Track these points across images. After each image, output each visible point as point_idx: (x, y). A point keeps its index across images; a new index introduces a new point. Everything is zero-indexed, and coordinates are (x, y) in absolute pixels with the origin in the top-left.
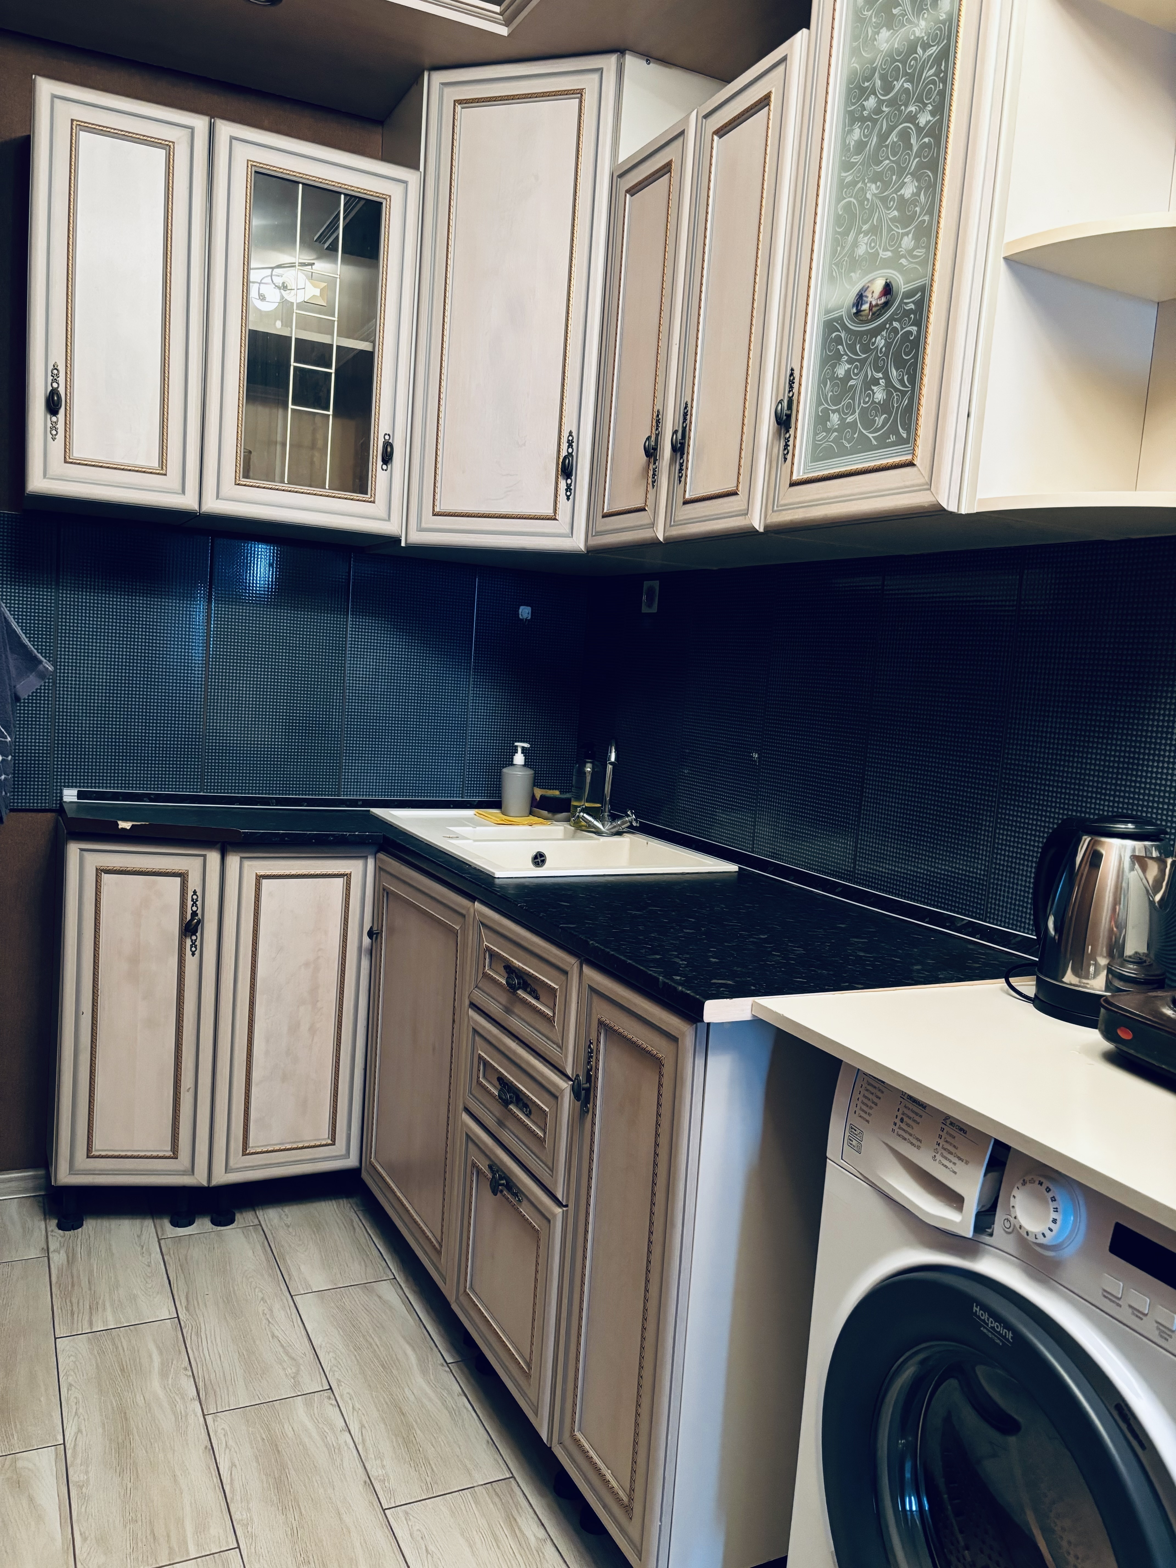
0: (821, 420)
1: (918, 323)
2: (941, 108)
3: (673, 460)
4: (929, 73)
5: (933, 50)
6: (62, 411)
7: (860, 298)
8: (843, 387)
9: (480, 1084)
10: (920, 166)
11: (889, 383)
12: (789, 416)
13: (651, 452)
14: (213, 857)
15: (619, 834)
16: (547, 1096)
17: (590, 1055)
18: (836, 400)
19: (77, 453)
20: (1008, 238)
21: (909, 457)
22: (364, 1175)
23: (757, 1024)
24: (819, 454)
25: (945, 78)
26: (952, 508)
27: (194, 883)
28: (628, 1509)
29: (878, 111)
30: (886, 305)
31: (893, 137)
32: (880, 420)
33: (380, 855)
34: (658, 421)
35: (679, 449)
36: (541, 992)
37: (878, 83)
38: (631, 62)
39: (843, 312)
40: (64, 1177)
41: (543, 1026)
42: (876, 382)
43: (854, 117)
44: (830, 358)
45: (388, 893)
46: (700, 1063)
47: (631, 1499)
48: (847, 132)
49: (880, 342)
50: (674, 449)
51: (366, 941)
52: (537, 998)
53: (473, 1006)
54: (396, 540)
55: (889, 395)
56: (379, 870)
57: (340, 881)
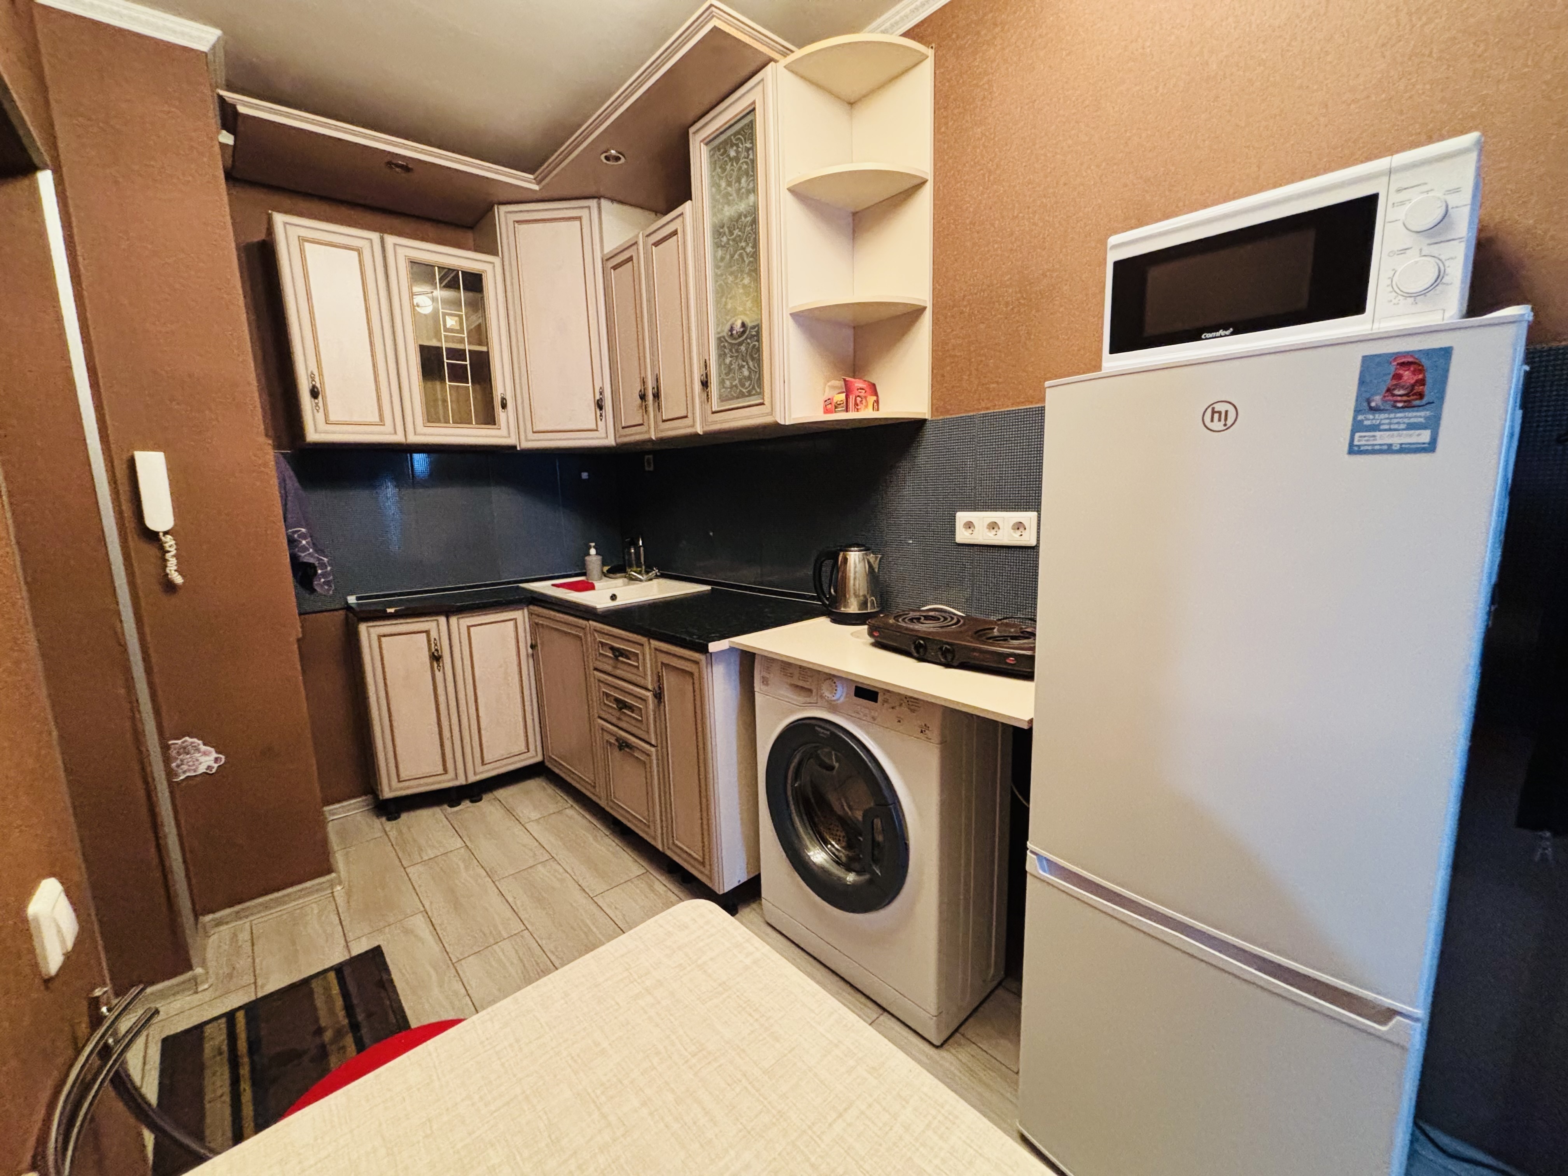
0: (722, 382)
1: (758, 341)
2: (756, 245)
3: (654, 401)
4: (748, 229)
5: (749, 219)
6: (320, 397)
7: (732, 329)
8: (730, 370)
9: (605, 704)
10: (750, 270)
11: (749, 367)
12: (707, 382)
13: (643, 397)
14: (442, 620)
15: (651, 580)
16: (640, 701)
17: (659, 678)
18: (727, 374)
19: (333, 418)
20: (790, 306)
21: (761, 401)
22: (547, 764)
23: (732, 649)
24: (722, 399)
25: (756, 232)
26: (782, 423)
27: (434, 634)
28: (703, 864)
29: (728, 243)
30: (744, 332)
31: (736, 256)
32: (747, 384)
33: (531, 607)
34: (644, 382)
35: (657, 396)
36: (630, 656)
37: (727, 230)
38: (604, 203)
39: (725, 334)
40: (387, 793)
41: (635, 671)
42: (743, 366)
43: (718, 245)
44: (721, 356)
45: (537, 624)
46: (709, 670)
47: (704, 858)
48: (715, 252)
49: (743, 348)
50: (654, 395)
51: (530, 650)
52: (629, 659)
53: (596, 669)
54: (515, 447)
55: (750, 372)
56: (531, 614)
57: (512, 623)
